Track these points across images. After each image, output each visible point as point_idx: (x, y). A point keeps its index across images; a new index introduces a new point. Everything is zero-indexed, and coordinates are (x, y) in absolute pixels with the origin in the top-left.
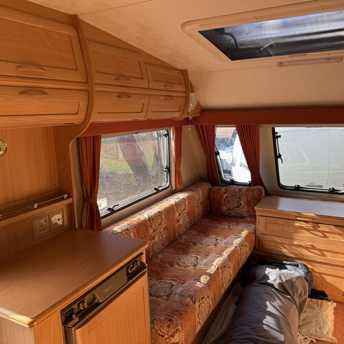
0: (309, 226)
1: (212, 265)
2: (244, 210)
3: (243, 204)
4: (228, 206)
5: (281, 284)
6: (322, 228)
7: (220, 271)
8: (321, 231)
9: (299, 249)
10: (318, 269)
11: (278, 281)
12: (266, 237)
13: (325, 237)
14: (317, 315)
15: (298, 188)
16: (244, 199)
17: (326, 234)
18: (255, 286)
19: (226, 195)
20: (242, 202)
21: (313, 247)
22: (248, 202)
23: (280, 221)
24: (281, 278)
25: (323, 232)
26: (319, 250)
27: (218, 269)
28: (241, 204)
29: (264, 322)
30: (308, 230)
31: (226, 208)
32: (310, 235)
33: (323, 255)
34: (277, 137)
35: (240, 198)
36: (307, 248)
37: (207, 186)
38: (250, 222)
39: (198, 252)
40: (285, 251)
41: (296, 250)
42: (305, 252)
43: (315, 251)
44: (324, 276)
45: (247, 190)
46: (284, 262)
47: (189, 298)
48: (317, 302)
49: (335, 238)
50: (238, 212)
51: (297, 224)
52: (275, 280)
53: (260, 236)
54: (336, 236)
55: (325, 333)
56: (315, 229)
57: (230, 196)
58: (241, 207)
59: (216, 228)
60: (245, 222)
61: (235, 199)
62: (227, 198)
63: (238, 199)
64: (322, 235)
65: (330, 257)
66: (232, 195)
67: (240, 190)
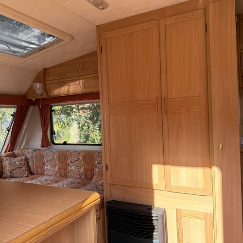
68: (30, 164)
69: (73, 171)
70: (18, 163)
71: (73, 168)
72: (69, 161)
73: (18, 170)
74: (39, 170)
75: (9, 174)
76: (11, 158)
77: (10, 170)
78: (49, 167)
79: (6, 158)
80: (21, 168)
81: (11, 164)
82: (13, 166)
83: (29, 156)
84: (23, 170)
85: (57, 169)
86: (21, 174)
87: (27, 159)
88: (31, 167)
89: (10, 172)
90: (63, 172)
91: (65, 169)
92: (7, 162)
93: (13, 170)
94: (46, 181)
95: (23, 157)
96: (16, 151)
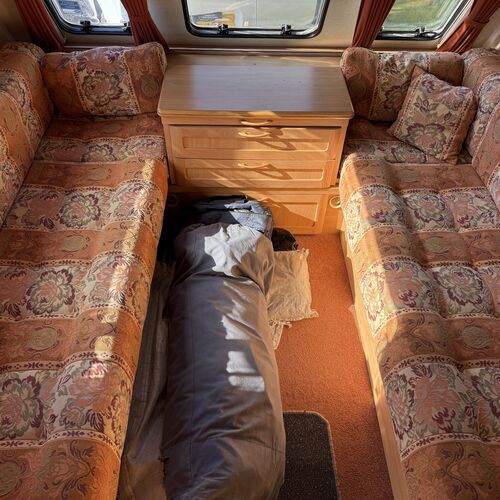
0: (265, 133)
1: (109, 296)
2: (131, 103)
3: (126, 89)
4: (94, 97)
5: (237, 269)
6: (287, 133)
7: (129, 302)
8: (283, 141)
9: (246, 174)
10: (278, 198)
11: (231, 264)
12: (187, 164)
13: (291, 148)
14: (289, 287)
15: (225, 32)
16: (125, 77)
17: (293, 144)
18: (193, 282)
19: (83, 74)
20: (122, 85)
21: (271, 168)
22: (137, 86)
23: (211, 131)
24: (233, 258)
25: (286, 141)
26: (280, 171)
27: (123, 302)
28: (121, 91)
29: (229, 370)
30: (261, 141)
31: (92, 103)
32: (265, 149)
33: (286, 177)
35: (116, 77)
36: (259, 170)
37: (33, 55)
38: (149, 131)
39: (67, 253)
40: (223, 180)
41: (242, 177)
42: (257, 177)
43: (273, 173)
44: (287, 206)
46: (227, 206)
47: (88, 425)
48: (284, 258)
49: (306, 147)
50: (122, 108)
51: (242, 133)
52: (226, 263)
53: (175, 161)
54: (309, 144)
55: (303, 310)
56: (274, 137)
57: (93, 75)
58: (123, 96)
59: (83, 161)
60: (138, 131)
61: (107, 80)
62: (89, 80)
63: (113, 80)
64: (285, 146)
65: (297, 179)
66: (98, 72)
67: (113, 59)
68: (477, 126)
70: (442, 110)
73: (429, 133)
75: (405, 133)
76: (438, 82)
77: (412, 123)
80: (442, 128)
81: (423, 106)
82: (424, 114)
83: (486, 102)
84: (444, 138)
86: (432, 146)
87: (475, 106)
88: (474, 139)
89: (409, 129)
92: (419, 93)
93: (420, 126)
94: (462, 222)
95: (469, 96)
96: (471, 58)
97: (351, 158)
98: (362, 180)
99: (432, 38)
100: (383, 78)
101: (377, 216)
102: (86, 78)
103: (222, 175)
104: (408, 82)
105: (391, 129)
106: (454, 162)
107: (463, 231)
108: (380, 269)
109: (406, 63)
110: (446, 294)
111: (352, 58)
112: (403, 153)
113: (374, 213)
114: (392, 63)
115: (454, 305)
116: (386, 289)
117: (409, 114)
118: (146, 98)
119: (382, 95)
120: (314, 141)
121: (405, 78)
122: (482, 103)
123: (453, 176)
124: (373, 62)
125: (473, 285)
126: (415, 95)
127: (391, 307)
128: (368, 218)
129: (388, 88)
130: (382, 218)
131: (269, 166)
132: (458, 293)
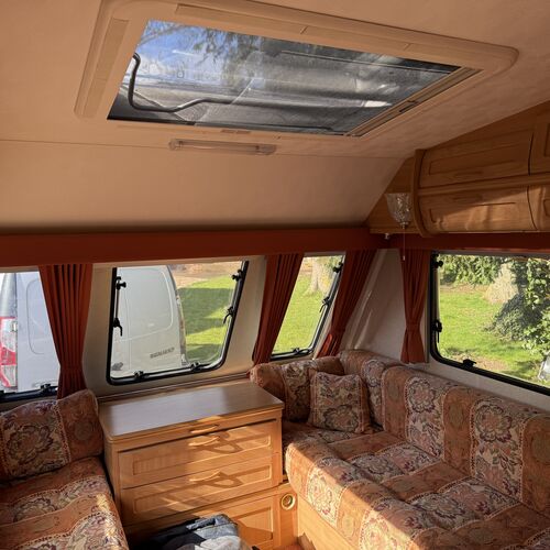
0: (213, 439)
2: (61, 452)
3: (57, 438)
4: (19, 455)
6: (233, 435)
8: (230, 443)
9: (199, 490)
10: (231, 512)
12: (137, 493)
13: (238, 450)
15: (141, 378)
16: (58, 426)
17: (239, 444)
19: (12, 430)
20: (53, 435)
21: (222, 476)
22: (70, 433)
23: (163, 449)
25: (232, 443)
26: (231, 477)
28: (52, 441)
30: (210, 448)
31: (16, 462)
32: (215, 456)
33: (238, 483)
34: (119, 286)
35: (47, 428)
36: (211, 483)
38: (85, 475)
40: (173, 503)
41: (194, 495)
42: (208, 491)
43: (224, 482)
45: (63, 406)
46: (189, 527)
49: (251, 446)
50: (49, 460)
51: (193, 443)
53: (123, 494)
54: (253, 442)
56: (222, 441)
57: (21, 430)
58: (52, 447)
59: (16, 520)
60: (73, 477)
61: (36, 433)
62: (16, 437)
63: (43, 431)
64: (232, 449)
65: (248, 483)
66: (26, 427)
67: (45, 410)
68: (374, 399)
69: (487, 464)
70: (343, 393)
71: (488, 457)
72: (478, 433)
73: (342, 413)
74: (394, 423)
75: (323, 419)
76: (330, 376)
77: (325, 410)
78: (419, 425)
79: (317, 375)
80: (350, 407)
81: (328, 394)
82: (331, 400)
83: (372, 378)
84: (355, 414)
85: (440, 440)
86: (349, 423)
87: (365, 385)
88: (376, 409)
89: (325, 415)
90: (456, 454)
91: (465, 451)
92: (320, 386)
93: (332, 410)
94: (407, 467)
95: (357, 378)
96: (343, 357)
97: (291, 448)
98: (312, 458)
99: (307, 354)
100: (289, 382)
101: (344, 477)
102: (13, 435)
103: (174, 499)
104: (308, 381)
105: (310, 420)
106: (371, 431)
107: (411, 474)
108: (374, 514)
109: (302, 368)
110: (437, 516)
111: (261, 371)
112: (328, 435)
113: (339, 476)
114: (290, 371)
115: (448, 521)
116: (390, 526)
117: (319, 404)
118: (80, 443)
119: (292, 395)
120: (257, 437)
121: (304, 379)
122: (369, 381)
123: (378, 441)
124: (277, 371)
125: (449, 503)
126: (318, 389)
127: (403, 537)
128: (337, 482)
129: (295, 388)
130: (348, 478)
131: (221, 474)
132: (444, 512)
